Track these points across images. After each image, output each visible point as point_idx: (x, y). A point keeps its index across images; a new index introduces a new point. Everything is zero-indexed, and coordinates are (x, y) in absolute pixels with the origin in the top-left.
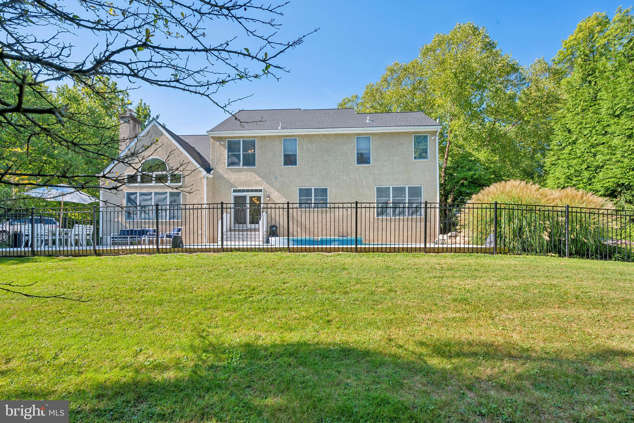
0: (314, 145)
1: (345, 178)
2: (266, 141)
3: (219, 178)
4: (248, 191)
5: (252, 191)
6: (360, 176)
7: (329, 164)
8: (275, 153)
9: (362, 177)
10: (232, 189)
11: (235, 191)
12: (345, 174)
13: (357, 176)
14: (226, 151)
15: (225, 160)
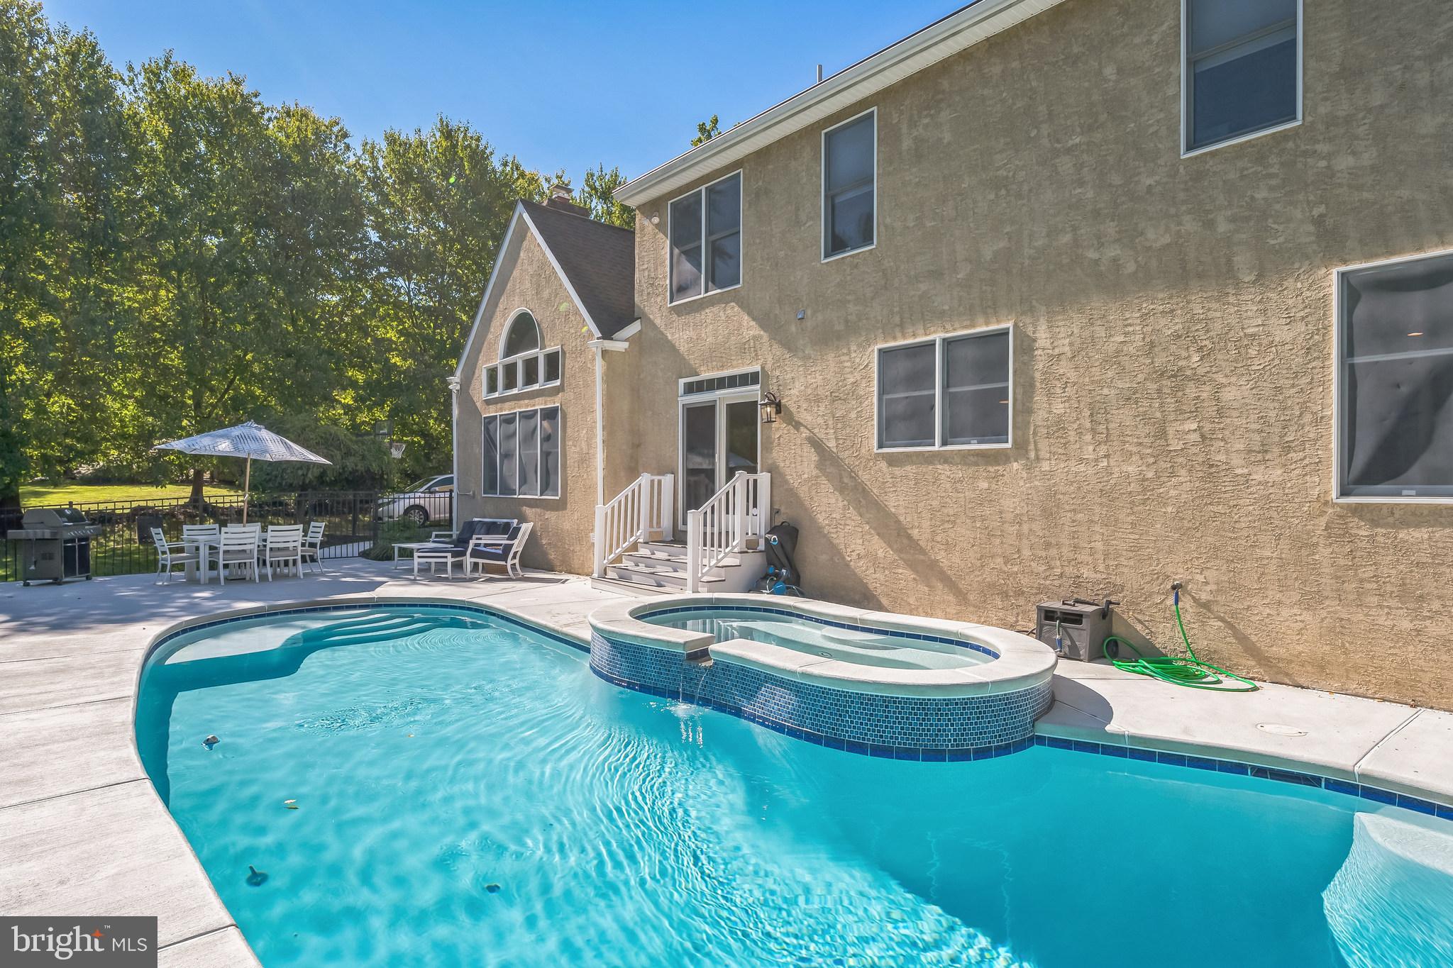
0: (945, 115)
1: (1113, 251)
2: (770, 167)
3: (654, 343)
4: (721, 383)
5: (732, 382)
6: (1210, 224)
7: (1019, 196)
8: (797, 209)
9: (1223, 227)
10: (682, 381)
11: (690, 389)
12: (1111, 228)
13: (1190, 225)
14: (668, 242)
15: (665, 277)
